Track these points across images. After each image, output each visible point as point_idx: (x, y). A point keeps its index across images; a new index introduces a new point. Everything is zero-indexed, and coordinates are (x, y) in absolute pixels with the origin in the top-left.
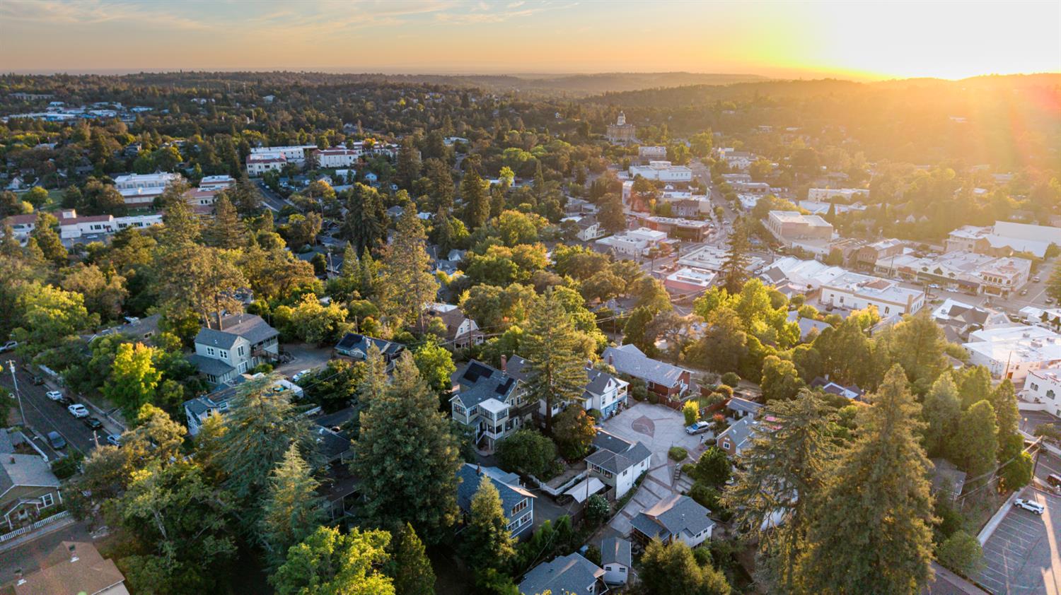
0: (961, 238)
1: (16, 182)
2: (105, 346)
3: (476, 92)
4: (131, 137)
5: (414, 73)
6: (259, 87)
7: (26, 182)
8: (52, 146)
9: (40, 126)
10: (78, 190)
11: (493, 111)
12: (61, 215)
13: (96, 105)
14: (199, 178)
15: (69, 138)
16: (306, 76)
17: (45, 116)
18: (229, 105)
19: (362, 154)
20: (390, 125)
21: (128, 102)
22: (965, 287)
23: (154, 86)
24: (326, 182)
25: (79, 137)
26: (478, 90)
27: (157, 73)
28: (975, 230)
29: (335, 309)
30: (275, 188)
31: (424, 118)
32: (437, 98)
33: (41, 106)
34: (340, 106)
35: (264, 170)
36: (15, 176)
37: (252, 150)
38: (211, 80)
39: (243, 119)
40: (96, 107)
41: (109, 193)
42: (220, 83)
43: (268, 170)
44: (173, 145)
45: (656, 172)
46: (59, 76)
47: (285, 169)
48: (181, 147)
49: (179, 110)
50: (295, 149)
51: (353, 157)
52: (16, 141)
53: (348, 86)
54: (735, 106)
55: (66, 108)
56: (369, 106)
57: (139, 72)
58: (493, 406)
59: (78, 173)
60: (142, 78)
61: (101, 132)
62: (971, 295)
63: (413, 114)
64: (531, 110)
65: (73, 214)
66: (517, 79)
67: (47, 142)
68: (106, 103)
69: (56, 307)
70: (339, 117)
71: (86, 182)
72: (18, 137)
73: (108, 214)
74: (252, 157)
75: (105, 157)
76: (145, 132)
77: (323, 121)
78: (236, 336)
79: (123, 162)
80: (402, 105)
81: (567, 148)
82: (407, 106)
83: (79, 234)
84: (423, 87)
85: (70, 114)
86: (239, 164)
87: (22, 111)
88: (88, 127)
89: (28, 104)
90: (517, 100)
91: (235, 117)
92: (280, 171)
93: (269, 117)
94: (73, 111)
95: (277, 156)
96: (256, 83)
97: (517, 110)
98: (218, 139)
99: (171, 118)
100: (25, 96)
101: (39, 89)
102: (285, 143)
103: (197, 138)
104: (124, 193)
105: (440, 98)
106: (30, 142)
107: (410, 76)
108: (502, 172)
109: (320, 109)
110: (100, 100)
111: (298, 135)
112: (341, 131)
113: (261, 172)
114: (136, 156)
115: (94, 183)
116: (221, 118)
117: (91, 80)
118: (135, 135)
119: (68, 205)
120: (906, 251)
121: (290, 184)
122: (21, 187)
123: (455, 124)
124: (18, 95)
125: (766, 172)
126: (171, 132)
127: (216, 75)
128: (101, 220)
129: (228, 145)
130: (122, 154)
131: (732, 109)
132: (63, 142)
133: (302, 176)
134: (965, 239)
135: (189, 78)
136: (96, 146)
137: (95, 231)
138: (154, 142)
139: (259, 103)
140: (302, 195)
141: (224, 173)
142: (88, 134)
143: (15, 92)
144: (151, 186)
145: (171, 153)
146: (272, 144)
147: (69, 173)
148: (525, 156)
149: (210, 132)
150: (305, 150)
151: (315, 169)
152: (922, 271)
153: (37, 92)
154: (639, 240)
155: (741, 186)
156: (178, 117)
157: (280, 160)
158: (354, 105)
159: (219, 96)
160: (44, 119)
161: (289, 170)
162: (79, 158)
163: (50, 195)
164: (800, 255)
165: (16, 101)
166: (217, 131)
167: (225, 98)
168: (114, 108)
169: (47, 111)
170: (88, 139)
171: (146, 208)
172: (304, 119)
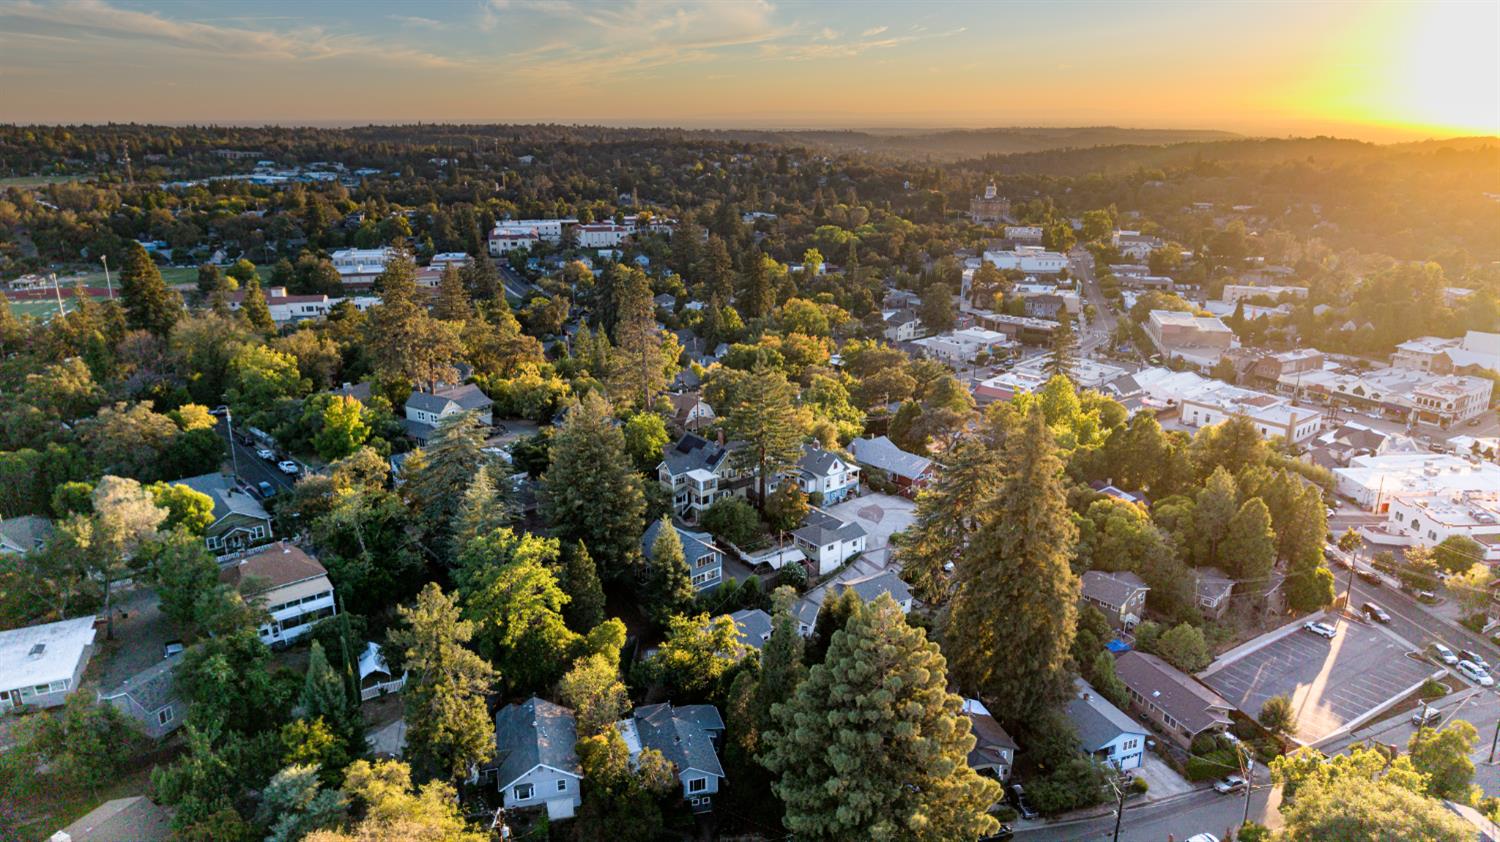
0: (1413, 352)
1: (219, 255)
2: (318, 403)
3: (801, 153)
4: (353, 205)
5: (724, 128)
6: (515, 143)
7: (229, 256)
8: (260, 214)
9: (246, 189)
10: (289, 265)
11: (819, 179)
12: (269, 294)
13: (313, 166)
14: (431, 256)
15: (281, 205)
16: (578, 131)
17: (252, 179)
18: (475, 167)
19: (634, 231)
20: (677, 196)
21: (352, 162)
22: (1394, 412)
23: (385, 142)
24: (584, 265)
25: (292, 204)
26: (803, 150)
27: (389, 125)
28: (1436, 342)
29: (557, 383)
30: (522, 270)
31: (724, 186)
32: (747, 162)
33: (247, 165)
34: (617, 170)
35: (510, 248)
36: (218, 248)
37: (498, 224)
38: (457, 135)
39: (492, 185)
40: (313, 168)
41: (325, 270)
42: (468, 139)
43: (515, 248)
44: (403, 215)
45: (1017, 260)
46: (269, 129)
47: (536, 247)
48: (411, 218)
49: (413, 173)
50: (550, 223)
51: (621, 234)
52: (220, 207)
53: (631, 144)
54: (1164, 174)
55: (278, 169)
56: (655, 170)
57: (366, 125)
58: (701, 475)
59: (289, 246)
60: (370, 132)
61: (318, 197)
62: (1399, 422)
63: (710, 182)
64: (870, 177)
65: (283, 292)
66: (866, 135)
67: (255, 209)
68: (325, 164)
69: (269, 368)
70: (614, 185)
71: (299, 256)
72: (222, 202)
73: (322, 293)
74: (496, 232)
75: (322, 228)
76: (369, 198)
77: (592, 190)
78: (447, 400)
79: (342, 235)
80: (698, 170)
81: (905, 227)
82: (703, 172)
83: (289, 317)
84: (729, 146)
85: (281, 177)
86: (478, 239)
87: (224, 172)
88: (303, 193)
89: (232, 163)
90: (855, 164)
91: (480, 182)
92: (529, 249)
93: (524, 183)
94: (285, 173)
95: (527, 231)
96: (512, 140)
97: (851, 178)
98: (456, 208)
99: (402, 183)
100: (228, 153)
101: (246, 144)
102: (540, 216)
103: (431, 207)
104: (342, 270)
105: (750, 161)
106: (236, 208)
107: (718, 131)
108: (808, 256)
109: (590, 174)
110: (318, 159)
111: (556, 205)
112: (614, 204)
113: (507, 251)
114: (357, 228)
115: (308, 258)
116: (463, 184)
117: (307, 134)
118: (359, 203)
119: (277, 282)
120: (1328, 366)
121: (540, 265)
122: (223, 262)
123: (762, 196)
124: (221, 152)
125: (1171, 262)
126: (402, 200)
127: (463, 129)
128: (314, 301)
129: (468, 216)
130: (342, 225)
131: (1160, 179)
132: (272, 209)
133: (556, 256)
134: (1418, 353)
135: (429, 133)
136: (312, 214)
137: (306, 313)
138: (379, 211)
139: (513, 164)
140: (552, 278)
141: (461, 250)
142: (303, 200)
143: (217, 148)
144: (373, 263)
145: (399, 224)
146: (522, 217)
147: (279, 247)
148: (844, 236)
149: (448, 201)
150: (563, 225)
151: (572, 247)
152: (1337, 390)
153: (243, 149)
154: (966, 342)
155: (1132, 280)
156: (411, 182)
157: (531, 236)
158: (636, 169)
159: (464, 155)
160: (251, 182)
161: (541, 248)
162: (292, 227)
163: (257, 271)
164: (1177, 366)
165: (219, 160)
166: (458, 200)
167: (471, 158)
168: (335, 170)
169: (254, 173)
170: (303, 205)
171: (366, 289)
172: (568, 186)
